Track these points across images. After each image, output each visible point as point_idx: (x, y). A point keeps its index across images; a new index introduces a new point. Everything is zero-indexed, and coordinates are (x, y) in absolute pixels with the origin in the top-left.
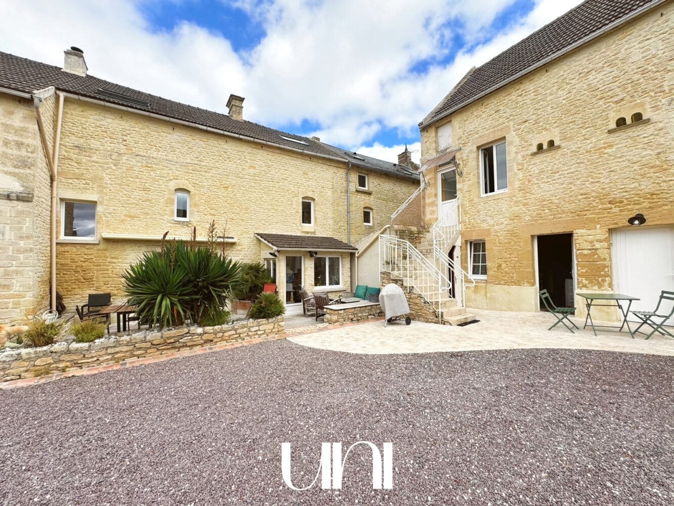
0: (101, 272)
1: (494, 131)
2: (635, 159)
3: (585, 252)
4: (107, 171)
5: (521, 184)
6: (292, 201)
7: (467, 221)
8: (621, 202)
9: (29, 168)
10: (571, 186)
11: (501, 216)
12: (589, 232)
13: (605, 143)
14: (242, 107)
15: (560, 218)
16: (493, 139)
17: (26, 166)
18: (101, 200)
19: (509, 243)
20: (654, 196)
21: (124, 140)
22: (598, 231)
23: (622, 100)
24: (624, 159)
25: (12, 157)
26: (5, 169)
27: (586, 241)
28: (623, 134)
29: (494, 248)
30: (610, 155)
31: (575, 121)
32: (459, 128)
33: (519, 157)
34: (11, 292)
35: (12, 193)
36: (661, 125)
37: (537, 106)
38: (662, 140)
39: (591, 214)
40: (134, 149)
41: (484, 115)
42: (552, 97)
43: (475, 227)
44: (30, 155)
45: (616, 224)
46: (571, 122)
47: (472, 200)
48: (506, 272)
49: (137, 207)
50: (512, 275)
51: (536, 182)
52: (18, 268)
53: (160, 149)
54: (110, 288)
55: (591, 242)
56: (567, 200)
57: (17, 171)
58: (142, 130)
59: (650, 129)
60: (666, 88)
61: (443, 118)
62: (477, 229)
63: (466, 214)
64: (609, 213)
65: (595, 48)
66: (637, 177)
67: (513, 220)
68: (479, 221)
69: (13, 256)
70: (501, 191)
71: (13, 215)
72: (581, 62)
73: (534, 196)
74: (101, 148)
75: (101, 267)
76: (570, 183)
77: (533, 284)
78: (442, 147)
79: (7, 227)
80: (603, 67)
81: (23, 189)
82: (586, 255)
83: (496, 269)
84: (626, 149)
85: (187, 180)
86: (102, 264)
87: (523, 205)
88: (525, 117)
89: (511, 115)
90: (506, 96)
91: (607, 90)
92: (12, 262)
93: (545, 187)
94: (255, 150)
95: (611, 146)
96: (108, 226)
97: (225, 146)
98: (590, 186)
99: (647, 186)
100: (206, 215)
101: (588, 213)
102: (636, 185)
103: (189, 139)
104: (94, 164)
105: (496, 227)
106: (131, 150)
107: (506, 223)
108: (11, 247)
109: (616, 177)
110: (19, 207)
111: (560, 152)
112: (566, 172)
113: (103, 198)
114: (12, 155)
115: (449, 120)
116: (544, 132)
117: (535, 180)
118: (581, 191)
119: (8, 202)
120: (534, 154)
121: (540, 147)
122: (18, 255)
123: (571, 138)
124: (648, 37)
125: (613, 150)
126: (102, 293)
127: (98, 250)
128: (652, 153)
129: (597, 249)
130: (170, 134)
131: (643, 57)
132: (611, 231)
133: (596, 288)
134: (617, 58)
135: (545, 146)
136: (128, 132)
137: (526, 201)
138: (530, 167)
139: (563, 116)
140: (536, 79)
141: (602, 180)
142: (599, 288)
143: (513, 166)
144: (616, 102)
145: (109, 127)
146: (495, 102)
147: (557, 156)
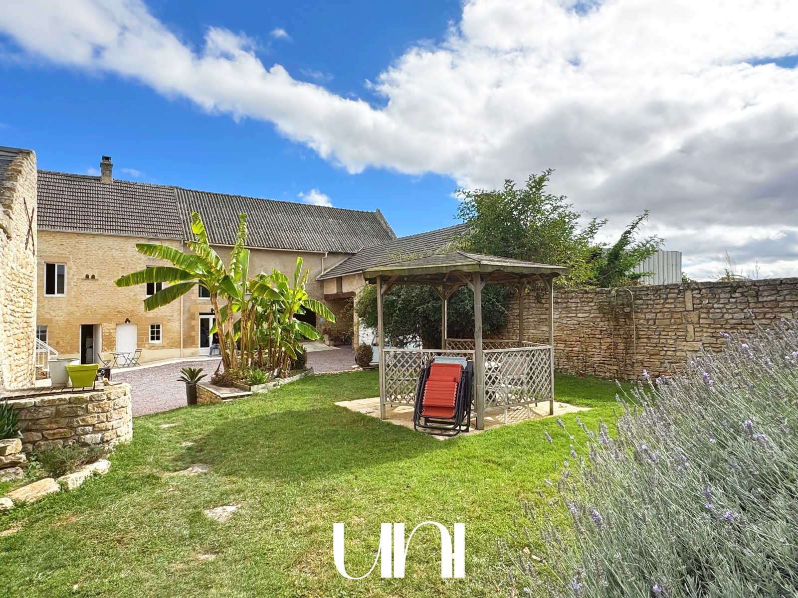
1: (59, 256)
2: (127, 295)
5: (75, 294)
8: (122, 312)
11: (61, 311)
12: (107, 324)
15: (96, 317)
16: (57, 261)
19: (66, 328)
20: (132, 312)
22: (112, 325)
24: (124, 294)
29: (55, 331)
33: (75, 278)
37: (87, 253)
39: (110, 316)
41: (51, 242)
42: (95, 252)
45: (120, 322)
46: (103, 269)
48: (62, 346)
50: (66, 348)
55: (109, 330)
56: (99, 308)
64: (117, 316)
67: (69, 314)
70: (60, 295)
72: (110, 242)
76: (101, 300)
82: (106, 336)
83: (55, 345)
87: (76, 307)
88: (80, 257)
89: (71, 251)
90: (69, 239)
91: (119, 261)
93: (89, 299)
98: (110, 303)
102: (127, 306)
105: (57, 318)
109: (120, 301)
111: (97, 282)
112: (100, 294)
116: (90, 269)
117: (83, 294)
118: (106, 305)
120: (84, 279)
121: (87, 276)
123: (103, 277)
129: (111, 333)
131: (132, 254)
132: (117, 325)
134: (123, 249)
135: (90, 277)
137: (78, 305)
138: (81, 286)
139: (100, 265)
140: (88, 239)
141: (115, 301)
142: (111, 351)
143: (71, 282)
144: (122, 268)
146: (61, 239)
147: (96, 284)
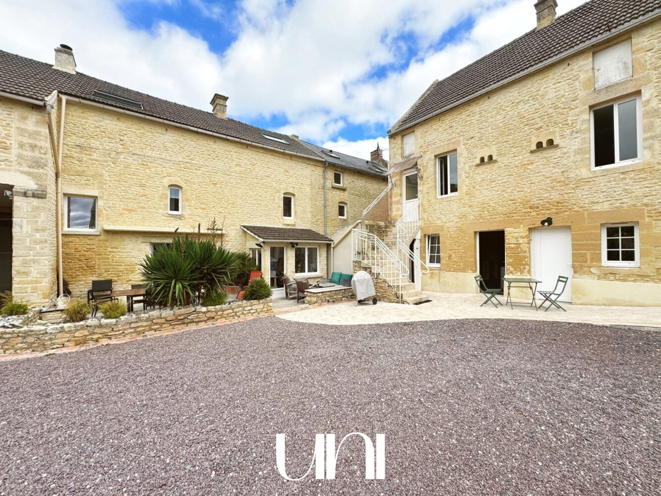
0: (102, 261)
1: (448, 143)
2: (548, 175)
3: (512, 246)
4: (107, 169)
5: (467, 189)
6: (274, 197)
7: (426, 218)
8: (538, 208)
9: (42, 168)
10: (504, 193)
11: (452, 215)
12: (515, 230)
13: (528, 161)
14: (226, 106)
15: (495, 218)
16: (447, 151)
17: (40, 166)
18: (101, 195)
19: (458, 237)
20: (559, 205)
21: (121, 140)
22: (522, 230)
23: (541, 127)
24: (541, 174)
25: (27, 158)
26: (21, 169)
27: (513, 237)
28: (540, 155)
29: (447, 241)
30: (532, 171)
31: (508, 141)
32: (421, 138)
33: (467, 166)
34: (30, 278)
35: (28, 190)
36: (565, 150)
37: (481, 126)
38: (565, 162)
39: (517, 216)
40: (130, 148)
41: (440, 129)
42: (491, 120)
43: (432, 223)
44: (43, 156)
45: (534, 224)
46: (505, 142)
47: (430, 201)
48: (455, 261)
49: (135, 201)
50: (459, 264)
51: (479, 188)
52: (35, 257)
53: (154, 148)
54: (111, 275)
55: (516, 238)
56: (500, 204)
57: (31, 170)
58: (138, 131)
59: (557, 153)
60: (570, 122)
61: (407, 129)
62: (433, 225)
63: (425, 212)
64: (529, 216)
65: (523, 83)
66: (549, 189)
67: (461, 218)
68: (435, 219)
69: (30, 247)
70: (454, 194)
71: (29, 210)
72: (513, 93)
73: (477, 200)
74: (101, 147)
75: (102, 256)
76: (503, 191)
77: (475, 271)
78: (407, 153)
79: (25, 221)
80: (528, 100)
81: (37, 186)
82: (512, 248)
83: (447, 259)
84: (542, 167)
85: (180, 177)
86: (103, 253)
87: (469, 207)
88: (472, 135)
89: (461, 132)
90: (457, 115)
91: (531, 118)
92: (29, 252)
93: (485, 192)
94: (241, 149)
95: (532, 163)
96: (108, 219)
97: (214, 146)
98: (517, 194)
99: (555, 196)
100: (197, 209)
101: (515, 215)
102: (548, 195)
103: (181, 139)
104: (94, 162)
105: (448, 224)
106: (128, 149)
107: (456, 221)
108: (28, 239)
109: (535, 188)
110: (35, 203)
111: (496, 165)
112: (500, 182)
113: (103, 193)
114: (27, 156)
115: (413, 130)
116: (486, 148)
117: (478, 186)
118: (511, 198)
119: (25, 198)
120: (478, 165)
121: (482, 159)
122: (35, 246)
123: (505, 155)
124: (559, 81)
125: (534, 166)
126: (103, 279)
127: (100, 241)
128: (559, 171)
129: (520, 244)
130: (163, 134)
131: (556, 96)
132: (530, 230)
133: (519, 274)
134: (538, 94)
135: (486, 160)
136: (125, 132)
137: (471, 204)
138: (475, 176)
139: (500, 136)
140: (481, 103)
141: (525, 190)
142: (521, 274)
143: (462, 173)
144: (537, 129)
145: (107, 128)
146: (450, 119)
147: (494, 169)
